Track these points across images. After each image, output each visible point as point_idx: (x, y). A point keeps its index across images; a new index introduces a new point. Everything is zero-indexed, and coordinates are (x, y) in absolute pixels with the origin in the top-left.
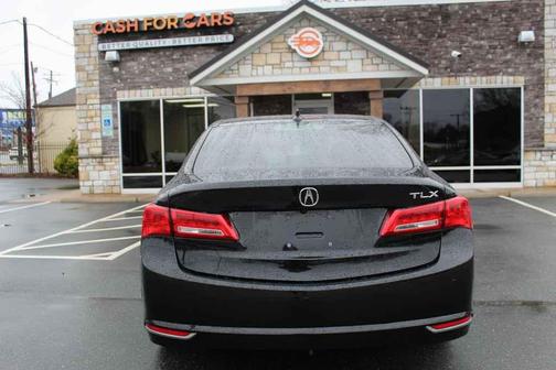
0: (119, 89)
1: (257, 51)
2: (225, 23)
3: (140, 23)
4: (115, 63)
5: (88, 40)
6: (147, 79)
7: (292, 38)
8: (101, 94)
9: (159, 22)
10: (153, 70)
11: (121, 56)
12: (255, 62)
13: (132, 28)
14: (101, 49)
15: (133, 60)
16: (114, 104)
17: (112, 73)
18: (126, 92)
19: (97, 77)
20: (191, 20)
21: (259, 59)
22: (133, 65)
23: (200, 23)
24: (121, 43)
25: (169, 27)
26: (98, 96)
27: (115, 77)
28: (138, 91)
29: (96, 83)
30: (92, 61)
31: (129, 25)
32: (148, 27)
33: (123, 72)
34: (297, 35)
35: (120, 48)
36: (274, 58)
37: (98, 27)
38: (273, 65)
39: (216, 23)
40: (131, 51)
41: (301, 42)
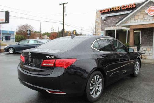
0: (105, 27)
1: (136, 15)
2: (133, 7)
3: (111, 9)
4: (105, 20)
5: (99, 15)
6: (112, 24)
7: (147, 10)
8: (101, 28)
9: (115, 9)
10: (114, 22)
11: (106, 18)
12: (135, 19)
13: (109, 11)
14: (101, 17)
15: (109, 19)
16: (104, 31)
17: (104, 23)
18: (107, 28)
19: (101, 24)
20: (123, 7)
21: (137, 17)
22: (109, 21)
23: (126, 7)
24: (106, 15)
25: (118, 9)
26: (101, 29)
27: (105, 24)
28: (110, 27)
29: (100, 25)
30: (100, 20)
31: (108, 10)
32: (113, 10)
33: (107, 22)
34: (149, 9)
35: (106, 16)
36: (141, 17)
37: (101, 11)
38: (141, 19)
39: (130, 7)
40: (109, 17)
41: (150, 11)
